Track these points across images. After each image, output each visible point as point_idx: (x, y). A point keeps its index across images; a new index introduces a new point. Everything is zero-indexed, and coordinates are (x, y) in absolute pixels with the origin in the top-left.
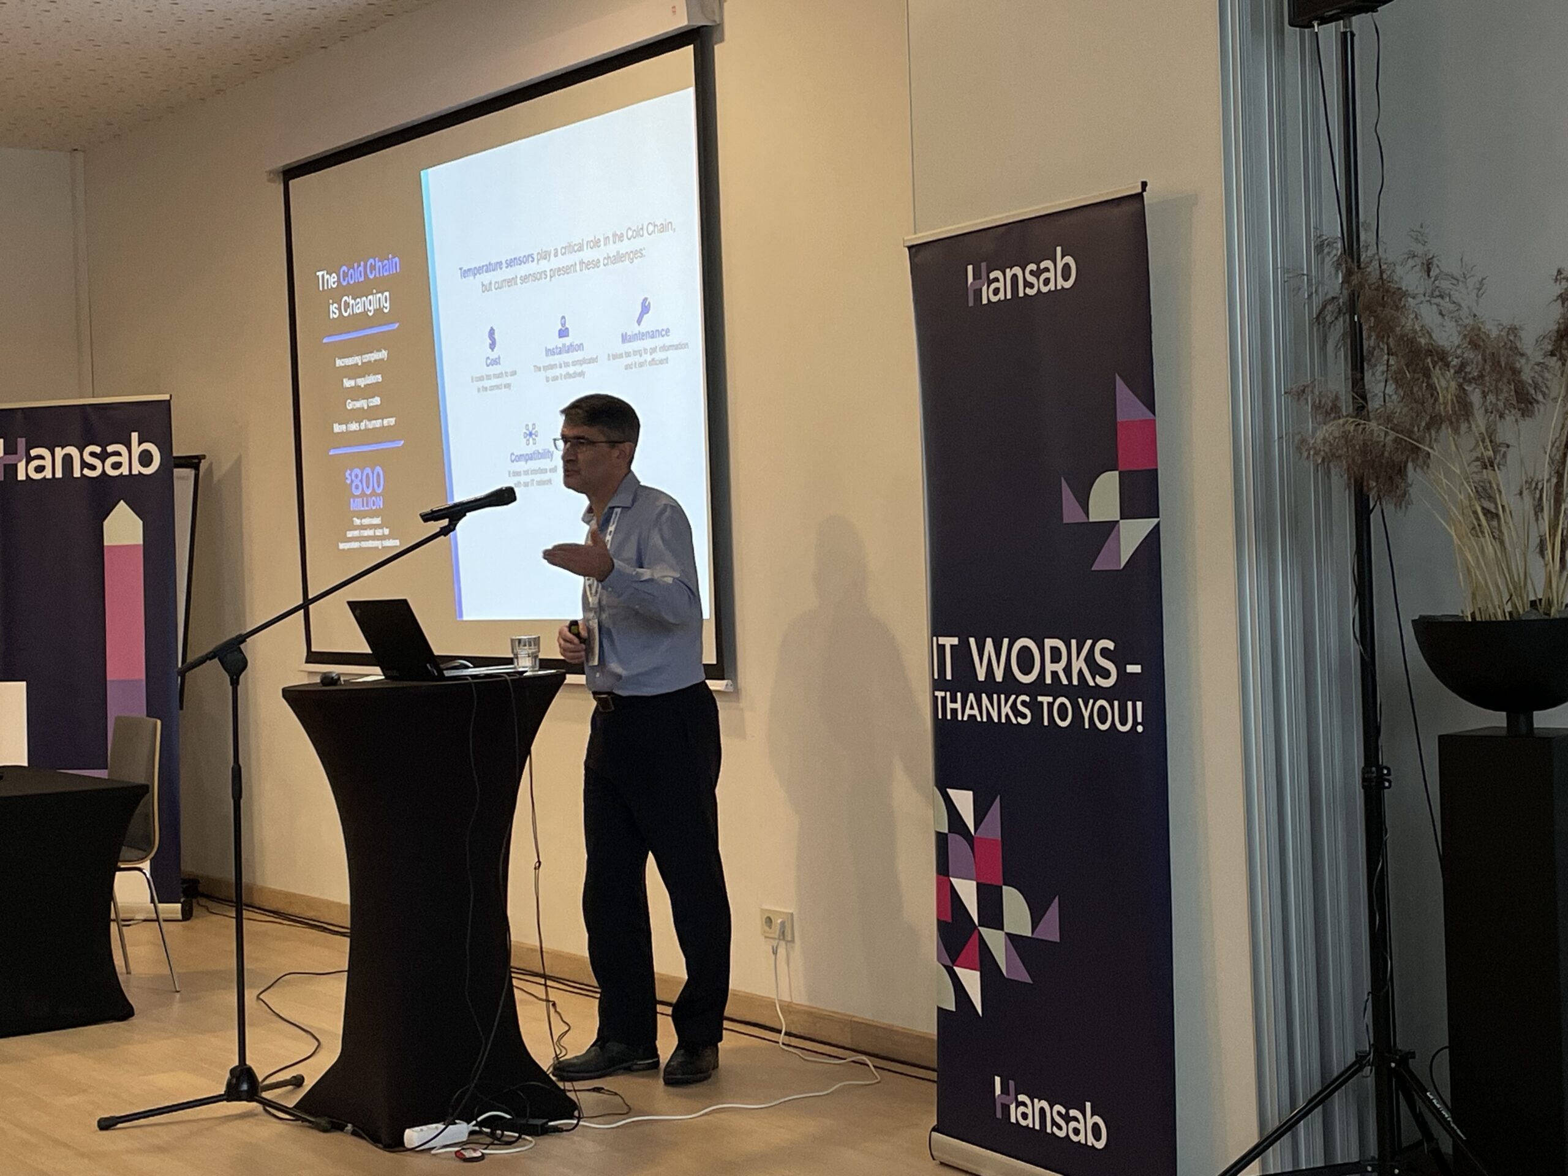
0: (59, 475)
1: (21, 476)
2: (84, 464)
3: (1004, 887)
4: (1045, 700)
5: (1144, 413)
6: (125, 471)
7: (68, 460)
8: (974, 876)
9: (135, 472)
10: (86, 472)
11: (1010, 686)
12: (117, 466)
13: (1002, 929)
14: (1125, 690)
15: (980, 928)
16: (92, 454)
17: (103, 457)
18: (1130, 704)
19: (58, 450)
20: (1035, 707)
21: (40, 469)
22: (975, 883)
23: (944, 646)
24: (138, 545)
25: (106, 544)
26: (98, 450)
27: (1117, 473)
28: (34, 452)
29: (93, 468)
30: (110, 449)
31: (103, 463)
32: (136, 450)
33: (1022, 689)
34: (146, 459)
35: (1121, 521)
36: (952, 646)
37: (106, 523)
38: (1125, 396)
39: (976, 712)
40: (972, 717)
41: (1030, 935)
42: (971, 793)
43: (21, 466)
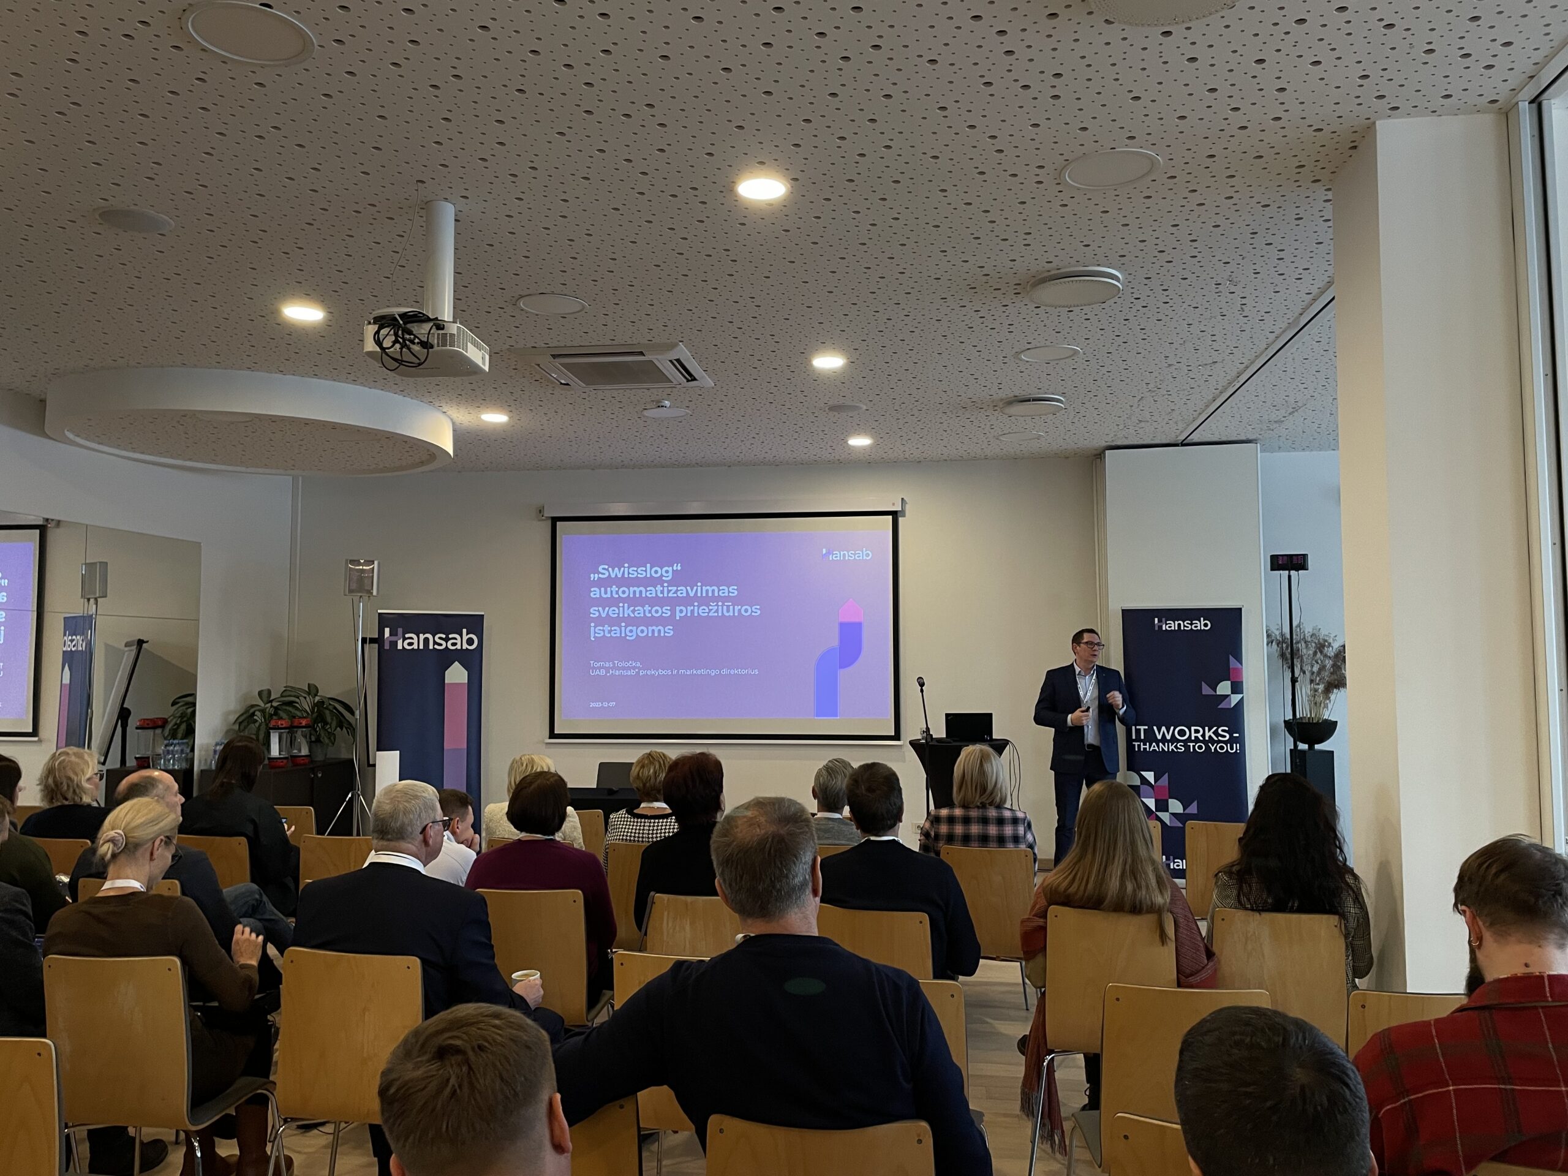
0: (421, 647)
1: (400, 647)
2: (435, 643)
3: (1170, 800)
4: (1191, 744)
5: (1240, 665)
6: (458, 647)
7: (426, 640)
8: (1153, 795)
9: (464, 648)
10: (436, 647)
11: (1174, 739)
12: (454, 644)
13: (1167, 811)
14: (1232, 741)
15: (1157, 813)
16: (440, 638)
17: (447, 640)
18: (1235, 745)
19: (421, 635)
20: (1187, 747)
21: (410, 644)
22: (1154, 800)
23: (1140, 729)
24: (465, 684)
25: (446, 682)
26: (444, 636)
27: (1229, 682)
28: (407, 636)
29: (441, 645)
30: (450, 636)
31: (447, 643)
32: (465, 638)
33: (1179, 741)
34: (470, 642)
35: (1232, 695)
36: (1144, 729)
37: (447, 672)
38: (1232, 661)
39: (1156, 748)
40: (1154, 750)
41: (1182, 812)
42: (1153, 773)
43: (400, 642)
